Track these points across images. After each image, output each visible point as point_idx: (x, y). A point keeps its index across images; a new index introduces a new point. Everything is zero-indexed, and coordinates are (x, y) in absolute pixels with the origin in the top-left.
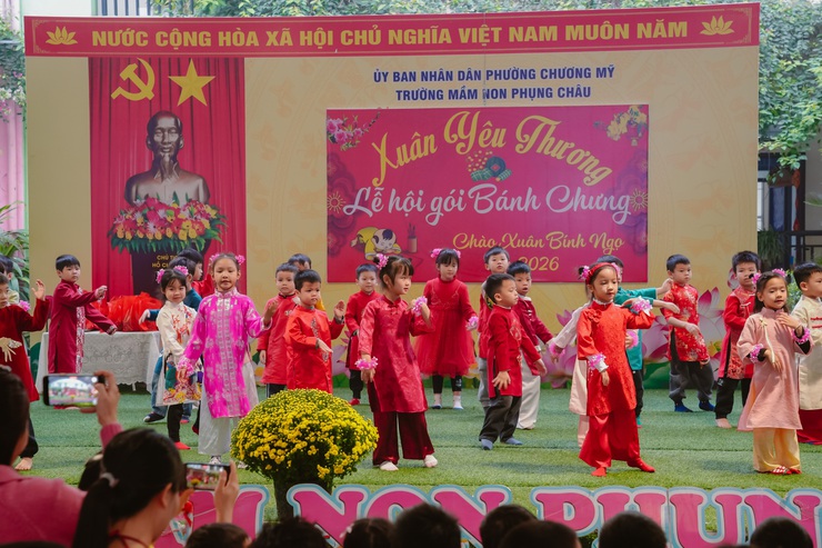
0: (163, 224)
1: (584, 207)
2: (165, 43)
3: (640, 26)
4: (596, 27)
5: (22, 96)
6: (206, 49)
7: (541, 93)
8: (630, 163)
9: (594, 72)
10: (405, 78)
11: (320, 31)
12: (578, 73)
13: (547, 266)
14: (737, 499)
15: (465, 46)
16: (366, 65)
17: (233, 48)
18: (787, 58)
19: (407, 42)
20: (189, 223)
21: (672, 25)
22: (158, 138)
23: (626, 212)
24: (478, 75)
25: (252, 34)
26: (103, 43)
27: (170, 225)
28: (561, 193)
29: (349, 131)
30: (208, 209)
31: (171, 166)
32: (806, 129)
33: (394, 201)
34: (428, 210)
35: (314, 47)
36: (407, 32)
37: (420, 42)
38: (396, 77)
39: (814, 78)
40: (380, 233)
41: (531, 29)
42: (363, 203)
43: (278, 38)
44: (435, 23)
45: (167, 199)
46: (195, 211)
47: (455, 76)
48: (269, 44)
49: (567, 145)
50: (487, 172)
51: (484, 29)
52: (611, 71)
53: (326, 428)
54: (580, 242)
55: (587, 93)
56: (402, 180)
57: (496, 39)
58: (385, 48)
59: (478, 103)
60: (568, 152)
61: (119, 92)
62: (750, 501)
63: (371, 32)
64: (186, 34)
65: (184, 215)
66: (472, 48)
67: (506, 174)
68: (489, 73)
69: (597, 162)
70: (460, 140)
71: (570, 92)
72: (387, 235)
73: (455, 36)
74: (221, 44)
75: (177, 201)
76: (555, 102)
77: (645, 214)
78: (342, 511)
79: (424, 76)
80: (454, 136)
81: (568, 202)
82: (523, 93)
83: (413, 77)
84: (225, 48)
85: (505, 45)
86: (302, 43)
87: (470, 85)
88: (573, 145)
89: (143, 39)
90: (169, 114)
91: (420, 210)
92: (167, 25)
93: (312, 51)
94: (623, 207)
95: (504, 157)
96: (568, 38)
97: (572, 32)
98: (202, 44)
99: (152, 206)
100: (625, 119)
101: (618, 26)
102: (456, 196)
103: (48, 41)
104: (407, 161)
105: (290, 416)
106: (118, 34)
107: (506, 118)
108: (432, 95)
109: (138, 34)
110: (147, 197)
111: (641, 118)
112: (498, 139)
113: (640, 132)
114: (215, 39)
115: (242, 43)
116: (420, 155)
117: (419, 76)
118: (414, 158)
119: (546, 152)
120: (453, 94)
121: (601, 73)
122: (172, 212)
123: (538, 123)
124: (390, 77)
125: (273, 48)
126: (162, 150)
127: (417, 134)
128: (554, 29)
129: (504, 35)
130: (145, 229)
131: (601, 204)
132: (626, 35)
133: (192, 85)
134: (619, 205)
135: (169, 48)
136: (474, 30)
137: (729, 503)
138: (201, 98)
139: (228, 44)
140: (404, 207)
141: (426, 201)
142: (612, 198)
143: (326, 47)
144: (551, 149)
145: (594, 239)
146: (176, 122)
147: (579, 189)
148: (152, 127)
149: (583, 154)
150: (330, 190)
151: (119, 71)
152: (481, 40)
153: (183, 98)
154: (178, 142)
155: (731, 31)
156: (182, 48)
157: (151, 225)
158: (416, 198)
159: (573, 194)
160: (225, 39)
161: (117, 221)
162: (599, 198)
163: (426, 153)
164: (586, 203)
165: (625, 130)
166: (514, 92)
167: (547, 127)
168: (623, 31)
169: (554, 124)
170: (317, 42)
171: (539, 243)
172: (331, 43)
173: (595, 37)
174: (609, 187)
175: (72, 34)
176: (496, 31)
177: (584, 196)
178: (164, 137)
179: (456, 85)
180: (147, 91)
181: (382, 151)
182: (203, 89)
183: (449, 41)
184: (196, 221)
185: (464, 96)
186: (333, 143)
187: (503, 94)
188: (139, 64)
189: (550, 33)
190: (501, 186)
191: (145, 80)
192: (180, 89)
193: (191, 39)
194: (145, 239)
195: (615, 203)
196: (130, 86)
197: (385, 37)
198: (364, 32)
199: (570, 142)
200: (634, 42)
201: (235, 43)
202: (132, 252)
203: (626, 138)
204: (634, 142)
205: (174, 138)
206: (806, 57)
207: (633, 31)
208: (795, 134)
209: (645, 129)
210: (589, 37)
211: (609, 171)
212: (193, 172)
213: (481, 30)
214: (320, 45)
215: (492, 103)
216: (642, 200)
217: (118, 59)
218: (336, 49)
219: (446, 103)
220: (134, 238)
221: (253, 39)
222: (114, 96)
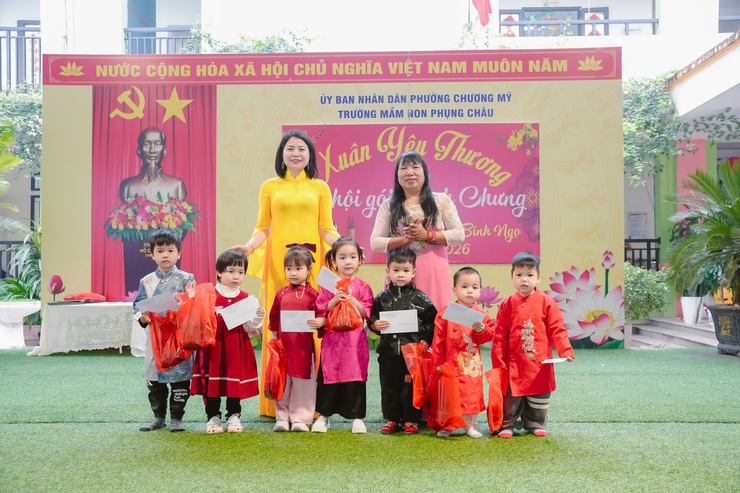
0: (149, 217)
1: (489, 203)
2: (154, 74)
3: (531, 63)
4: (496, 63)
6: (186, 79)
7: (454, 113)
8: (525, 170)
9: (495, 98)
10: (345, 101)
11: (278, 64)
12: (483, 98)
13: (461, 251)
15: (393, 76)
16: (315, 91)
17: (208, 77)
19: (347, 73)
20: (169, 216)
21: (555, 62)
22: (146, 149)
23: (523, 208)
24: (404, 99)
25: (223, 67)
26: (105, 75)
27: (155, 218)
28: (471, 192)
30: (186, 206)
31: (156, 171)
33: (336, 199)
34: (364, 205)
35: (273, 77)
36: (347, 65)
37: (358, 73)
38: (338, 100)
41: (445, 64)
43: (244, 70)
44: (369, 58)
45: (152, 198)
46: (175, 207)
47: (386, 99)
48: (236, 74)
49: (475, 154)
51: (408, 63)
52: (509, 97)
54: (486, 231)
55: (491, 113)
56: (343, 181)
58: (330, 77)
59: (405, 120)
60: (476, 160)
61: (116, 112)
63: (318, 65)
64: (171, 67)
65: (166, 210)
66: (399, 77)
68: (413, 98)
69: (499, 168)
70: (390, 150)
71: (477, 113)
73: (385, 68)
74: (198, 74)
75: (160, 199)
76: (465, 120)
77: (538, 209)
79: (361, 99)
80: (385, 146)
81: (476, 199)
82: (440, 113)
83: (352, 100)
84: (201, 78)
85: (425, 76)
86: (263, 74)
87: (398, 106)
88: (480, 154)
89: (136, 71)
90: (155, 129)
91: (357, 205)
92: (156, 60)
93: (270, 79)
94: (520, 203)
96: (475, 71)
97: (478, 66)
98: (183, 75)
99: (140, 202)
100: (520, 135)
101: (514, 63)
103: (61, 73)
104: (347, 166)
106: (116, 67)
107: (427, 133)
108: (366, 114)
109: (133, 67)
110: (136, 195)
111: (533, 134)
112: (421, 149)
113: (531, 144)
114: (193, 71)
115: (215, 74)
116: (357, 161)
117: (356, 99)
118: (352, 163)
119: (459, 160)
120: (384, 114)
121: (501, 98)
122: (157, 208)
123: (454, 136)
124: (334, 100)
125: (239, 77)
126: (149, 158)
127: (355, 145)
128: (464, 64)
129: (424, 68)
130: (134, 222)
131: (503, 200)
132: (520, 70)
133: (174, 106)
134: (517, 202)
135: (157, 77)
136: (401, 64)
138: (181, 117)
139: (204, 74)
140: (345, 203)
141: (363, 198)
142: (512, 196)
143: (282, 77)
144: (463, 157)
145: (498, 229)
146: (161, 136)
147: (485, 190)
148: (142, 140)
149: (488, 161)
151: (117, 96)
152: (406, 71)
153: (167, 117)
154: (162, 152)
155: (601, 68)
156: (167, 77)
157: (139, 219)
158: (354, 195)
159: (480, 193)
160: (201, 70)
161: (112, 215)
162: (501, 196)
163: (362, 160)
164: (491, 200)
165: (521, 143)
166: (433, 112)
167: (459, 140)
168: (518, 66)
169: (465, 137)
170: (275, 73)
172: (286, 73)
173: (496, 70)
174: (509, 188)
175: (80, 68)
176: (418, 65)
177: (489, 195)
178: (151, 148)
179: (386, 106)
180: (138, 112)
181: (327, 159)
182: (184, 109)
183: (381, 72)
184: (176, 215)
185: (392, 115)
187: (424, 114)
188: (133, 90)
189: (460, 67)
191: (137, 104)
192: (165, 110)
193: (174, 71)
194: (135, 230)
195: (514, 201)
196: (125, 108)
197: (329, 69)
198: (313, 65)
199: (478, 151)
200: (526, 75)
201: (210, 74)
202: (124, 240)
203: (522, 148)
204: (529, 153)
205: (159, 148)
207: (526, 66)
209: (536, 142)
210: (491, 70)
211: (509, 175)
212: (173, 176)
213: (406, 64)
214: (277, 75)
215: (415, 121)
216: (535, 198)
217: (116, 86)
218: (291, 78)
219: (379, 121)
220: (126, 229)
221: (224, 70)
222: (112, 115)
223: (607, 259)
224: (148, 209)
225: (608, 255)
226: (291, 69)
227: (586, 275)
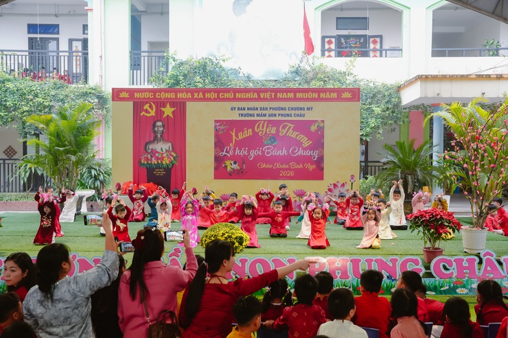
0: (157, 159)
2: (159, 97)
3: (321, 94)
4: (306, 94)
5: (105, 113)
6: (173, 99)
7: (288, 115)
8: (318, 141)
9: (306, 109)
10: (241, 109)
11: (212, 93)
12: (301, 109)
14: (372, 260)
15: (262, 99)
16: (228, 105)
17: (182, 98)
18: (364, 104)
19: (242, 97)
20: (166, 158)
21: (332, 94)
22: (156, 129)
23: (317, 156)
24: (267, 109)
25: (189, 94)
26: (138, 97)
27: (160, 159)
28: (295, 149)
29: (222, 127)
30: (173, 154)
31: (160, 138)
32: (372, 128)
33: (237, 151)
34: (249, 154)
35: (210, 98)
36: (242, 94)
37: (247, 97)
38: (239, 109)
39: (373, 111)
40: (232, 162)
41: (285, 94)
42: (226, 152)
43: (198, 95)
44: (252, 91)
45: (159, 150)
47: (259, 109)
48: (195, 97)
49: (297, 133)
50: (269, 142)
51: (269, 93)
52: (312, 109)
53: (234, 237)
54: (301, 166)
55: (304, 116)
56: (240, 144)
57: (273, 97)
58: (235, 99)
59: (267, 118)
60: (297, 135)
61: (143, 113)
62: (376, 261)
63: (230, 94)
65: (165, 155)
66: (265, 100)
67: (276, 143)
68: (270, 108)
69: (307, 139)
70: (260, 131)
71: (298, 115)
72: (235, 163)
73: (259, 95)
74: (178, 97)
75: (162, 151)
76: (293, 118)
77: (323, 157)
78: (240, 265)
79: (248, 109)
80: (259, 129)
81: (297, 152)
82: (282, 115)
83: (244, 109)
84: (180, 98)
85: (276, 99)
86: (206, 97)
87: (264, 112)
88: (299, 133)
89: (152, 95)
90: (160, 121)
91: (246, 154)
92: (160, 91)
93: (209, 100)
94: (316, 155)
95: (275, 137)
96: (297, 97)
97: (299, 95)
98: (172, 97)
99: (154, 152)
100: (316, 125)
101: (314, 94)
102: (259, 150)
103: (120, 96)
104: (242, 137)
105: (221, 232)
106: (143, 93)
107: (276, 124)
108: (251, 115)
109: (150, 94)
110: (152, 149)
111: (321, 125)
112: (273, 131)
113: (321, 129)
114: (176, 95)
115: (185, 97)
116: (246, 136)
117: (246, 109)
118: (244, 137)
119: (290, 135)
120: (258, 115)
121: (308, 109)
123: (286, 126)
124: (236, 109)
125: (196, 99)
126: (157, 133)
127: (245, 128)
128: (292, 94)
129: (276, 95)
130: (151, 160)
131: (308, 153)
132: (317, 97)
133: (168, 111)
135: (161, 98)
136: (266, 94)
137: (369, 261)
138: (171, 115)
140: (241, 153)
141: (249, 151)
142: (312, 151)
143: (214, 98)
144: (292, 134)
145: (306, 165)
146: (162, 124)
147: (301, 148)
148: (154, 125)
149: (302, 136)
150: (215, 147)
151: (143, 106)
152: (268, 97)
153: (165, 116)
155: (351, 97)
156: (165, 98)
157: (153, 159)
158: (245, 150)
159: (299, 150)
160: (180, 95)
161: (142, 157)
162: (307, 151)
163: (249, 135)
164: (303, 153)
165: (316, 129)
166: (279, 115)
167: (290, 127)
168: (316, 95)
169: (292, 126)
171: (287, 166)
172: (216, 97)
173: (306, 97)
174: (311, 148)
175: (128, 94)
176: (273, 94)
177: (302, 151)
178: (158, 129)
179: (259, 112)
180: (153, 113)
181: (234, 134)
182: (172, 112)
183: (257, 97)
184: (169, 158)
185: (261, 116)
186: (217, 131)
187: (275, 115)
188: (150, 104)
189: (291, 95)
190: (275, 147)
191: (152, 110)
192: (164, 112)
193: (168, 95)
194: (151, 163)
195: (313, 153)
196: (147, 111)
197: (235, 95)
198: (228, 94)
200: (319, 99)
202: (147, 168)
203: (317, 131)
204: (319, 133)
205: (162, 129)
206: (370, 104)
207: (319, 95)
208: (368, 129)
209: (323, 127)
210: (304, 97)
211: (311, 142)
212: (168, 141)
214: (212, 98)
215: (271, 118)
216: (322, 152)
217: (143, 102)
218: (218, 99)
219: (256, 118)
220: (148, 163)
221: (189, 95)
222: (141, 115)
223: (352, 178)
224: (157, 155)
225: (352, 177)
226: (218, 95)
227: (343, 185)
